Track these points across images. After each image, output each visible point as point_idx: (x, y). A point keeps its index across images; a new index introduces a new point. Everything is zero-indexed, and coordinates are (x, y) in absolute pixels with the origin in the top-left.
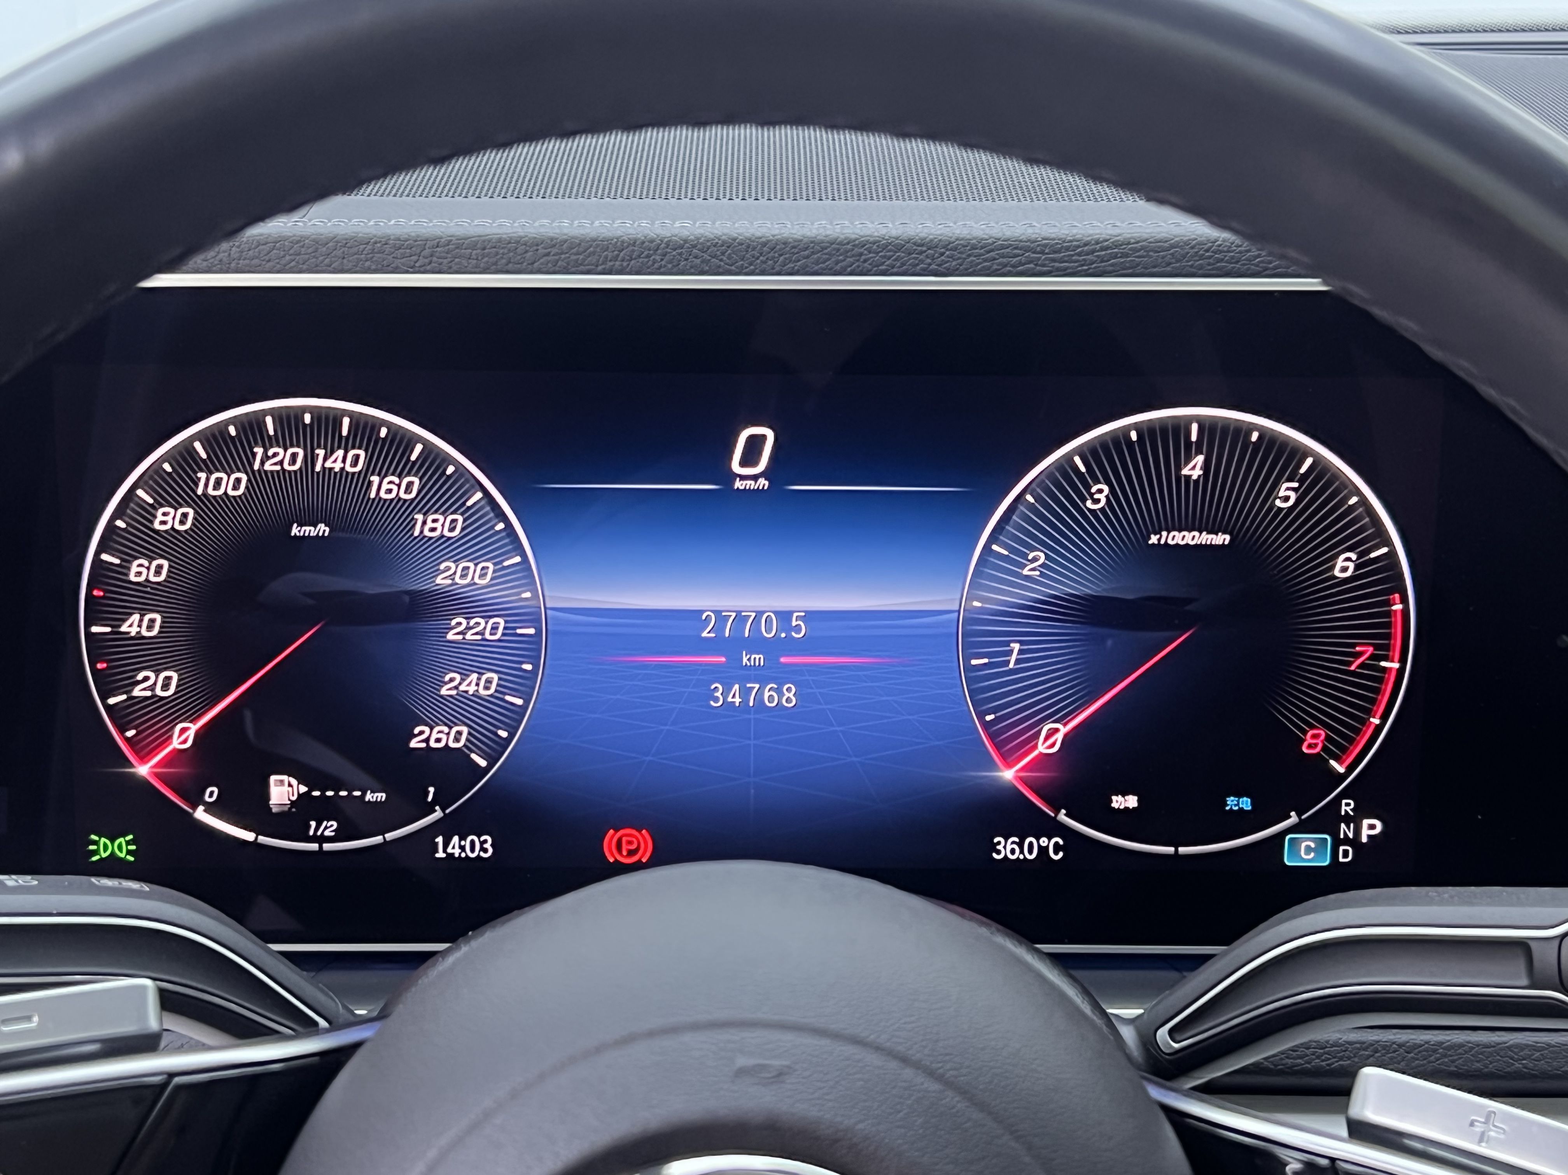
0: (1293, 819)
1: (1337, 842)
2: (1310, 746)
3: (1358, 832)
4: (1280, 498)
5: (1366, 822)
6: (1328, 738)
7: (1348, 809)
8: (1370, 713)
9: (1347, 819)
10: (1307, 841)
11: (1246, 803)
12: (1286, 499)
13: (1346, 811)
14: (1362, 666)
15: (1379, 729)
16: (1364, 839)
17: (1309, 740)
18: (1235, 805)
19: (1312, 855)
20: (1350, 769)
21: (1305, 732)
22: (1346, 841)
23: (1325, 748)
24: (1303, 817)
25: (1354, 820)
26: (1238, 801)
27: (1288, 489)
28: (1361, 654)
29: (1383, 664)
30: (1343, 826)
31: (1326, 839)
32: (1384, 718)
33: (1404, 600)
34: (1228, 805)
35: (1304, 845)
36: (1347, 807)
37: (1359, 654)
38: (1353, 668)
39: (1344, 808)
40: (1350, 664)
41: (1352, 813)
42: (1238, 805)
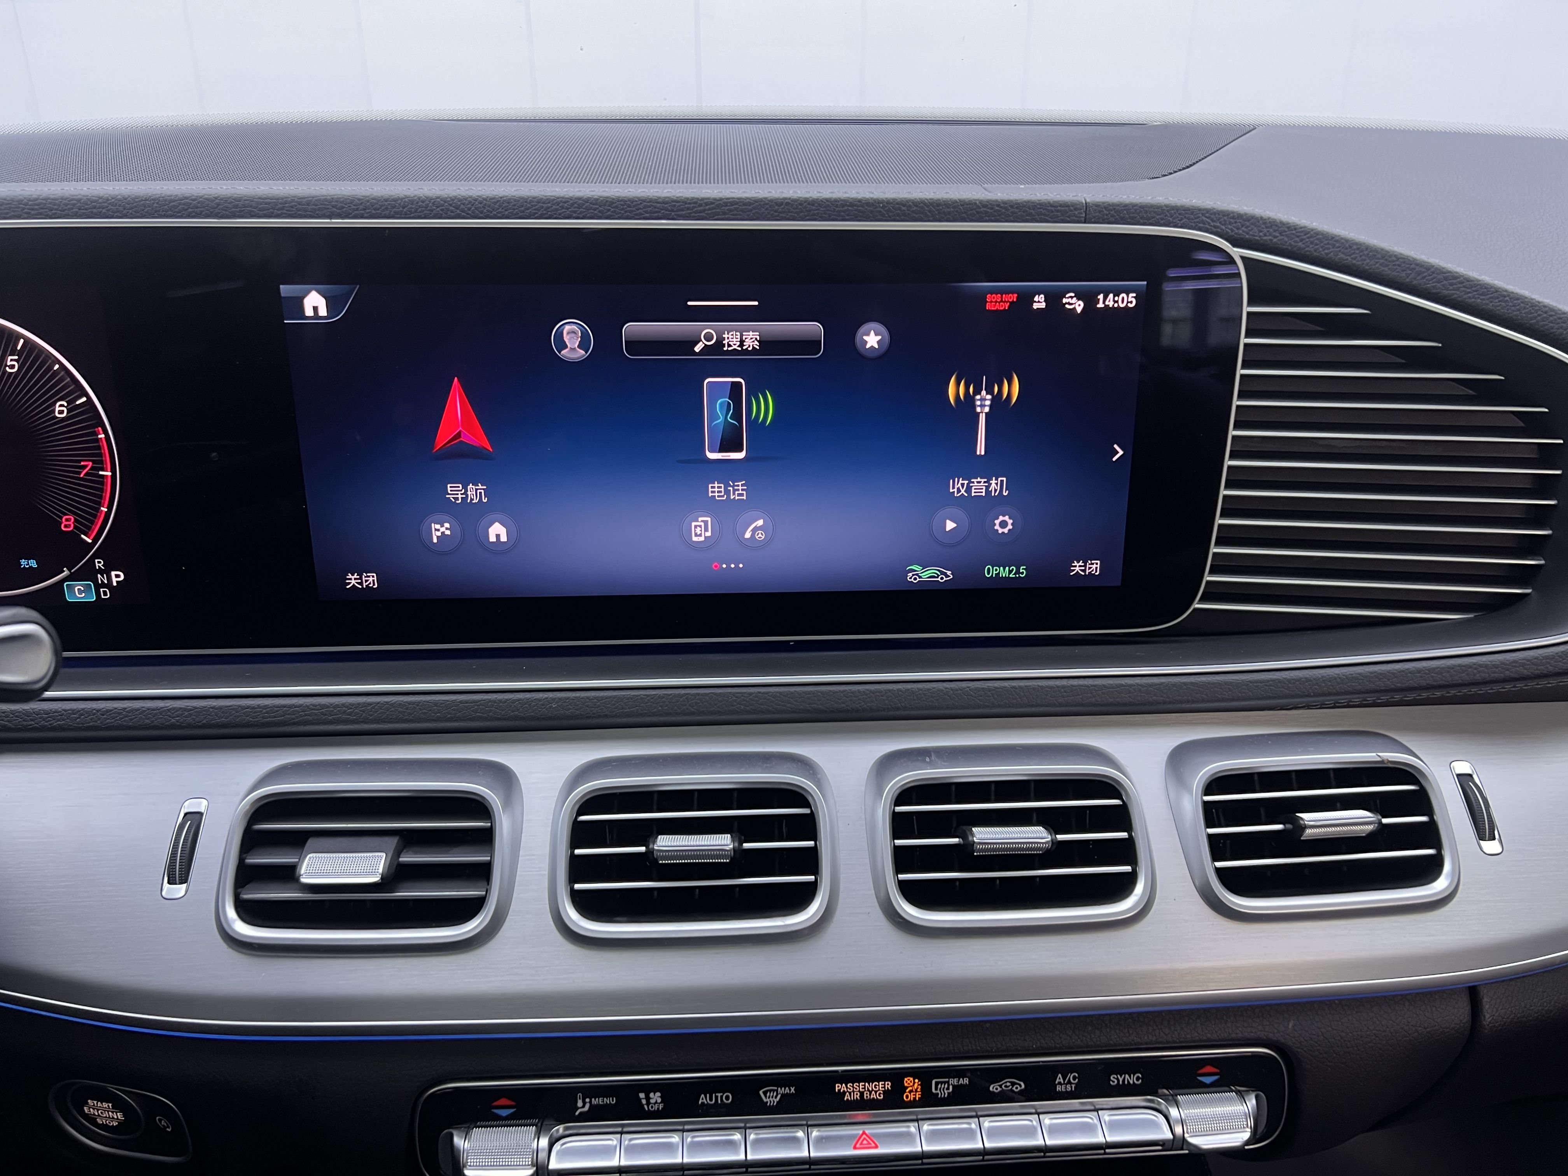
0: (66, 572)
1: (98, 587)
2: (66, 526)
3: (109, 578)
4: (8, 366)
5: (113, 573)
6: (76, 520)
7: (100, 565)
8: (100, 504)
9: (101, 571)
10: (78, 586)
11: (33, 564)
12: (12, 367)
13: (99, 566)
14: (87, 474)
15: (108, 515)
16: (115, 584)
17: (64, 523)
18: (27, 565)
19: (84, 594)
20: (95, 540)
21: (61, 518)
22: (103, 585)
23: (75, 527)
24: (72, 571)
25: (107, 572)
26: (28, 562)
27: (11, 360)
28: (86, 466)
29: (101, 473)
30: (99, 576)
31: (90, 584)
32: (110, 508)
33: (105, 432)
34: (22, 565)
35: (76, 589)
36: (99, 564)
37: (85, 467)
38: (82, 476)
39: (97, 564)
40: (80, 473)
41: (103, 568)
42: (28, 564)
